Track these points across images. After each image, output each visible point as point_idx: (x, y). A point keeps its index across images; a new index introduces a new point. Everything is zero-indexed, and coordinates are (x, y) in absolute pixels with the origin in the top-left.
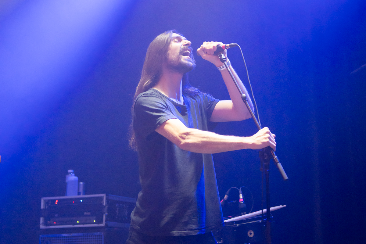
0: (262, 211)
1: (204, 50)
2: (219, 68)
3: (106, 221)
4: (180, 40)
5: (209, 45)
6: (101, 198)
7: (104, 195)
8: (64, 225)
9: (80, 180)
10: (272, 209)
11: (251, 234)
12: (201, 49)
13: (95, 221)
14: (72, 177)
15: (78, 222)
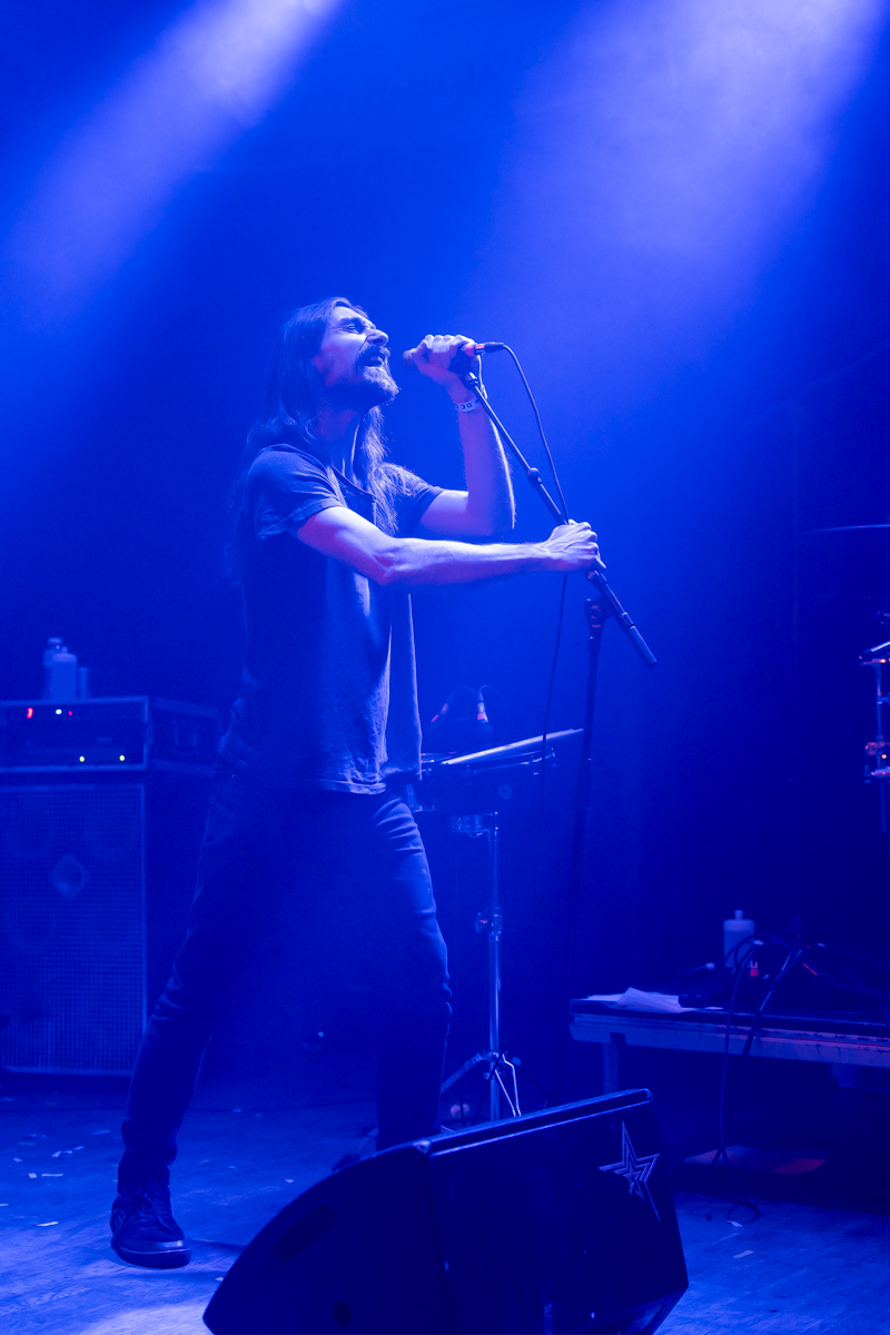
0: (544, 738)
1: (426, 353)
2: (459, 405)
3: (150, 758)
4: (360, 328)
5: (440, 343)
6: (138, 706)
7: (144, 700)
8: (47, 764)
9: (81, 663)
10: (548, 737)
11: (505, 791)
12: (420, 351)
13: (122, 758)
14: (62, 656)
15: (82, 759)
